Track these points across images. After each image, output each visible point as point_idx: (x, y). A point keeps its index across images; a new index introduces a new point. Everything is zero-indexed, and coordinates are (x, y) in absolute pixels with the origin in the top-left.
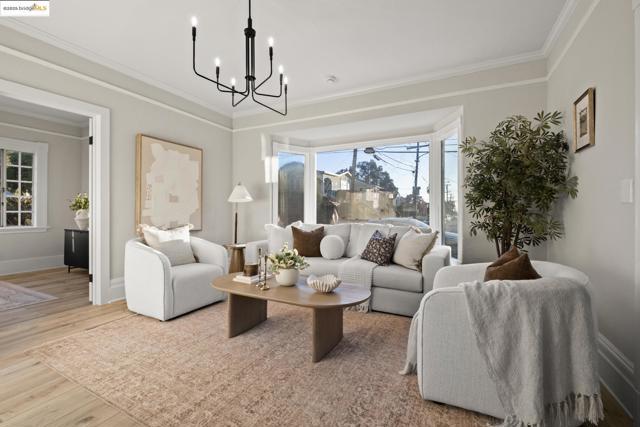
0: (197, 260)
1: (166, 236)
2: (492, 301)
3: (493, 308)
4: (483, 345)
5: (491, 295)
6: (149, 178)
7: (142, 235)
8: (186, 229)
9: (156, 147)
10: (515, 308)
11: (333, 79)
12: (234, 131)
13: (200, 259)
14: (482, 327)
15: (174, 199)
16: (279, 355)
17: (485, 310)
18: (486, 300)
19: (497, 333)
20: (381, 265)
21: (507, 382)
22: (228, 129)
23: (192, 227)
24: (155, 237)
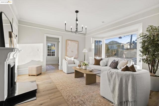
0: (74, 64)
1: (69, 59)
2: (112, 75)
3: (112, 76)
4: (110, 85)
5: (111, 74)
6: (68, 48)
7: (65, 58)
8: (73, 58)
9: (69, 42)
10: (115, 77)
11: (103, 22)
12: (86, 37)
13: (75, 64)
14: (109, 81)
15: (72, 52)
16: (80, 83)
17: (110, 77)
18: (110, 74)
19: (112, 82)
20: (113, 68)
21: (114, 95)
22: (84, 36)
23: (74, 57)
24: (67, 59)
